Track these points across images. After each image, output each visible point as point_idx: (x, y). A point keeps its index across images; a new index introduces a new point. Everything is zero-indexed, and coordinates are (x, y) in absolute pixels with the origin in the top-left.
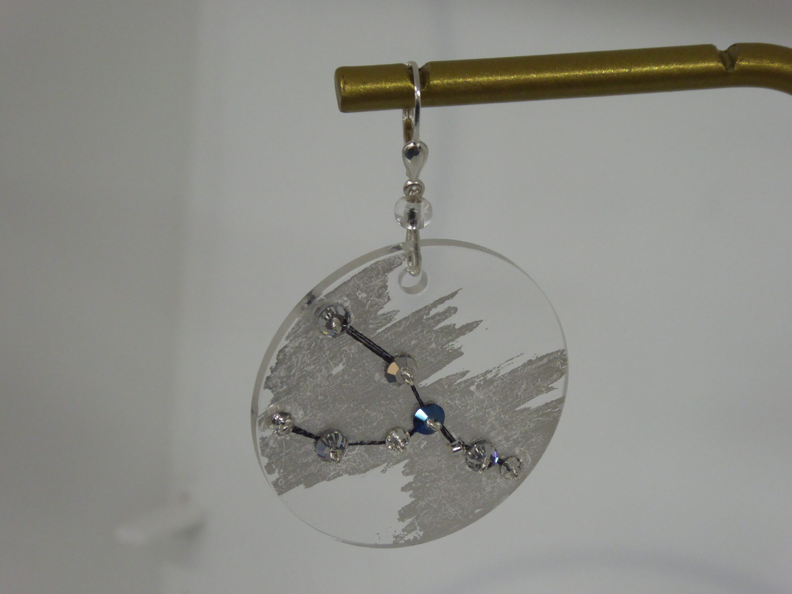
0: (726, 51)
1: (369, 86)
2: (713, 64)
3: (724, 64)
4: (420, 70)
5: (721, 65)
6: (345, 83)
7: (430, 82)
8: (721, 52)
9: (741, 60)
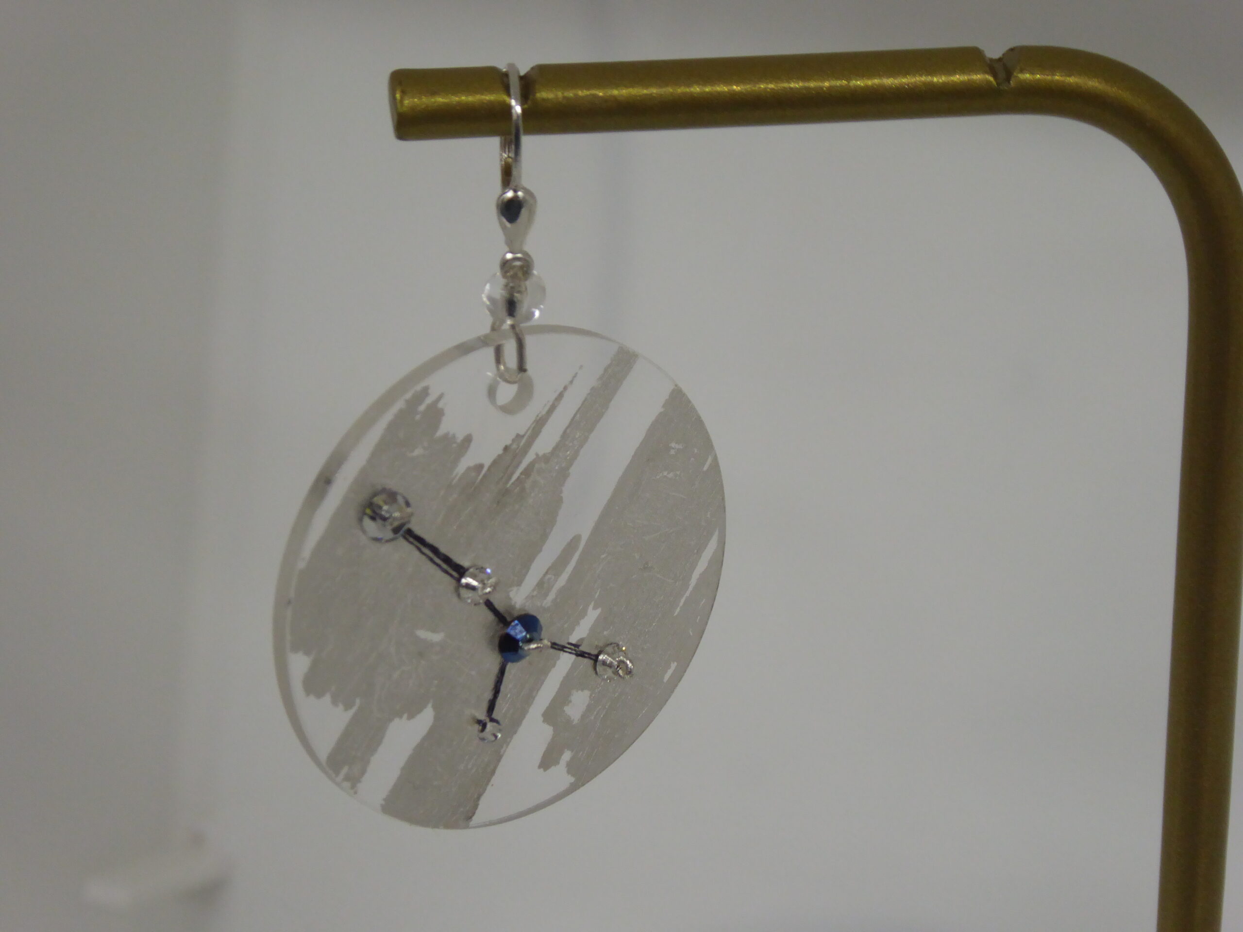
0: (1000, 60)
1: (440, 100)
2: (978, 77)
3: (995, 76)
4: (522, 78)
5: (991, 78)
6: (403, 92)
7: (536, 93)
8: (991, 60)
9: (1022, 71)
